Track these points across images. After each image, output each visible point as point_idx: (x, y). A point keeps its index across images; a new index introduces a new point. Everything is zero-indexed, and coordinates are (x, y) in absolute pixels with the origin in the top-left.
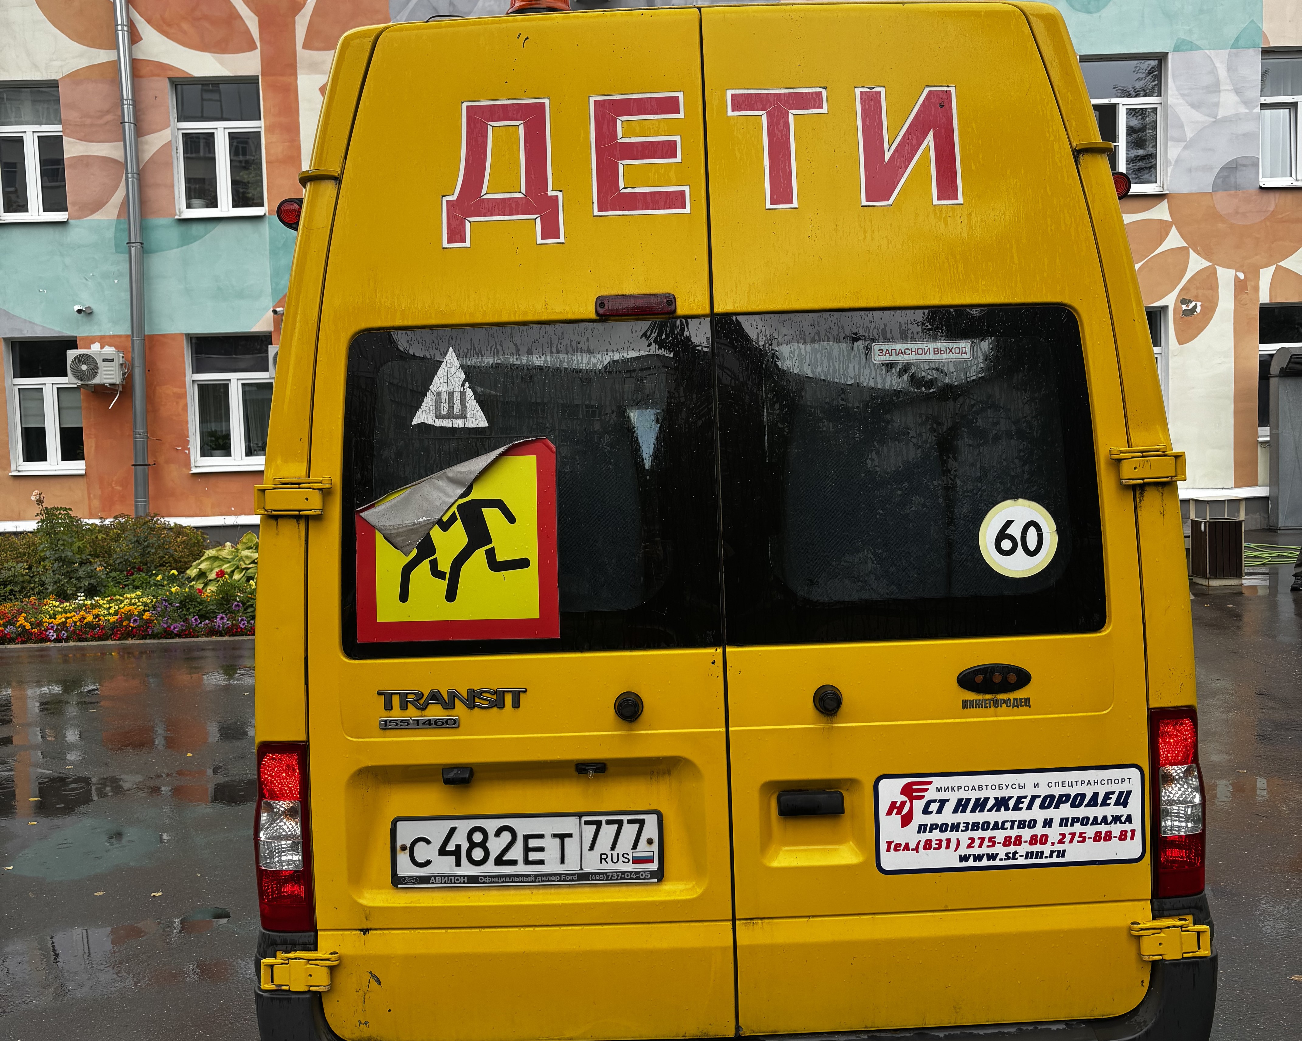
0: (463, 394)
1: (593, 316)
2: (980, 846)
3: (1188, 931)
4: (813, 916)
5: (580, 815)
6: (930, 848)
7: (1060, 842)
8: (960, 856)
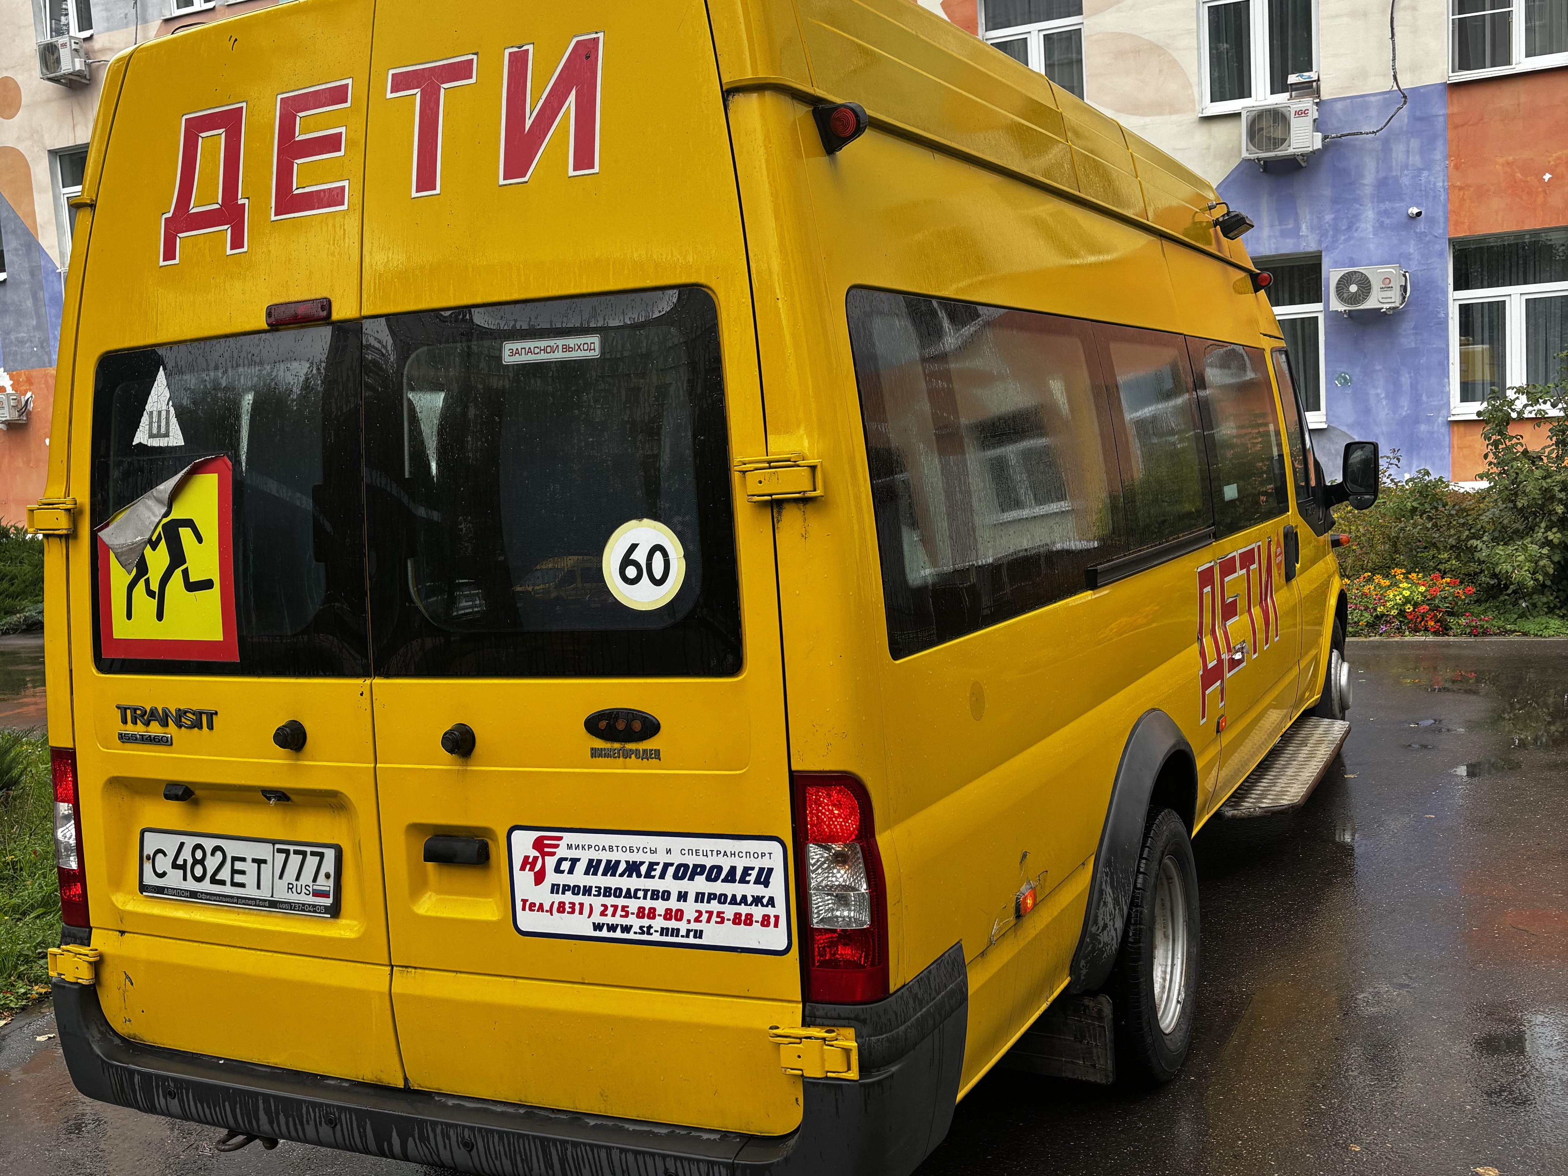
0: (168, 412)
1: (265, 326)
2: (613, 915)
3: (832, 1046)
4: (461, 972)
5: (274, 842)
6: (563, 912)
7: (697, 920)
8: (594, 924)
